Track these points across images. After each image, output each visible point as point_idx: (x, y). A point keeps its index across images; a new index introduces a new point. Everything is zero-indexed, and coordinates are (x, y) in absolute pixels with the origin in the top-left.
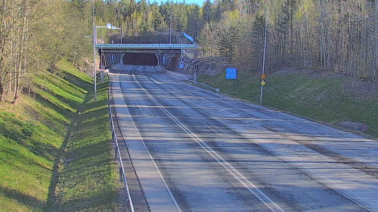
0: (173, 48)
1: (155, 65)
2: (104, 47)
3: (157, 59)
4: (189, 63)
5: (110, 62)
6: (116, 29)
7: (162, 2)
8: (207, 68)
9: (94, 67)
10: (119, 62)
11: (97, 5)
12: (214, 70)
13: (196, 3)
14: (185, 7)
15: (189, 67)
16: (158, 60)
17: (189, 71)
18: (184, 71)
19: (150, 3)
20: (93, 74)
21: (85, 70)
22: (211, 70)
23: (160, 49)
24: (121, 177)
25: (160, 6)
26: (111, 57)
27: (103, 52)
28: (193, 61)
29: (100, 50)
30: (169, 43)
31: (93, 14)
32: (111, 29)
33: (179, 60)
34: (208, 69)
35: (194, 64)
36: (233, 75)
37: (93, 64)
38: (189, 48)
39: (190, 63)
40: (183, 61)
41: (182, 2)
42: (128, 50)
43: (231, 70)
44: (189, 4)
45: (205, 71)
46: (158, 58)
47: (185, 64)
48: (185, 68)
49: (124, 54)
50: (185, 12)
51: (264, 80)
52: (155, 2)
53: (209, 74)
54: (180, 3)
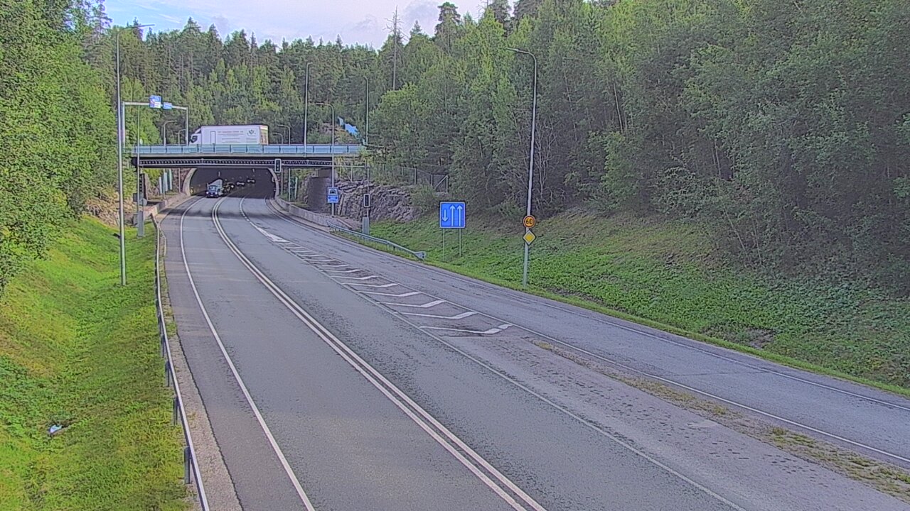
0: (312, 156)
1: (268, 198)
2: (144, 154)
3: (275, 183)
4: (351, 190)
5: (159, 189)
6: (174, 109)
7: (285, 44)
8: (395, 203)
9: (119, 202)
10: (181, 188)
11: (126, 52)
12: (411, 208)
13: (369, 46)
14: (341, 56)
15: (352, 200)
16: (277, 184)
17: (352, 210)
18: (339, 211)
19: (255, 47)
20: (116, 219)
21: (98, 209)
22: (404, 208)
23: (282, 158)
24: (187, 471)
25: (280, 54)
26: (160, 178)
27: (141, 165)
28: (361, 187)
29: (134, 159)
30: (303, 143)
31: (116, 71)
32: (162, 107)
33: (328, 184)
34: (398, 205)
35: (363, 194)
36: (456, 219)
37: (117, 193)
38: (351, 155)
39: (353, 191)
40: (336, 186)
41: (334, 43)
42: (202, 159)
43: (453, 207)
44: (350, 47)
45: (389, 209)
46: (276, 179)
47: (341, 192)
48: (341, 202)
49: (193, 170)
50: (341, 68)
51: (531, 230)
52: (268, 44)
53: (400, 217)
54: (329, 45)
